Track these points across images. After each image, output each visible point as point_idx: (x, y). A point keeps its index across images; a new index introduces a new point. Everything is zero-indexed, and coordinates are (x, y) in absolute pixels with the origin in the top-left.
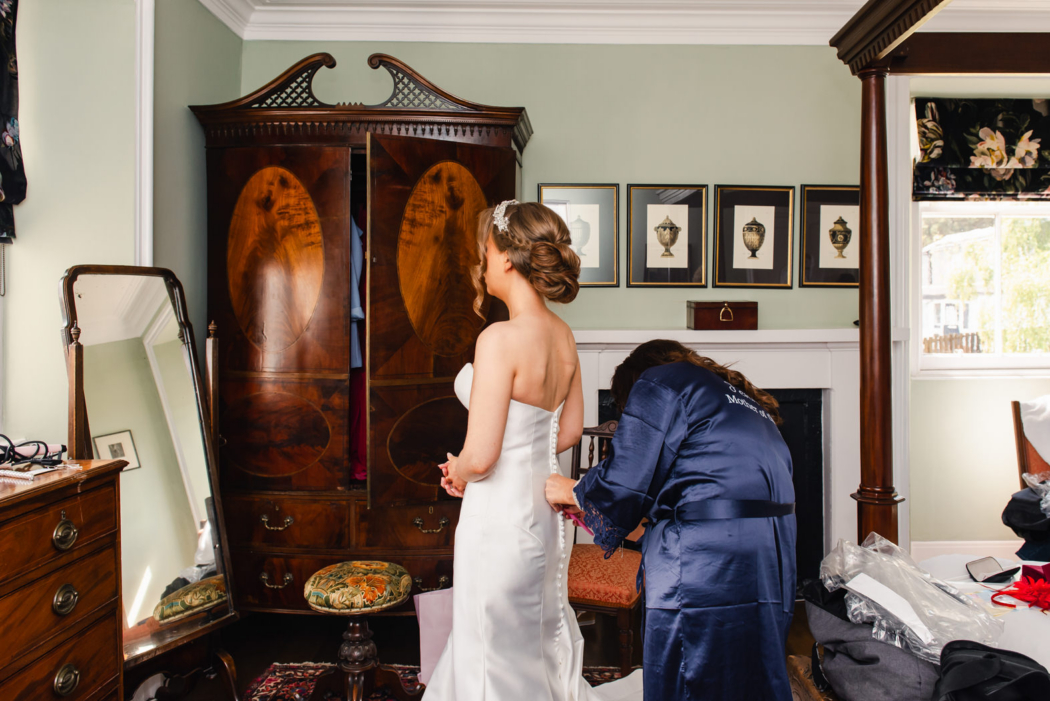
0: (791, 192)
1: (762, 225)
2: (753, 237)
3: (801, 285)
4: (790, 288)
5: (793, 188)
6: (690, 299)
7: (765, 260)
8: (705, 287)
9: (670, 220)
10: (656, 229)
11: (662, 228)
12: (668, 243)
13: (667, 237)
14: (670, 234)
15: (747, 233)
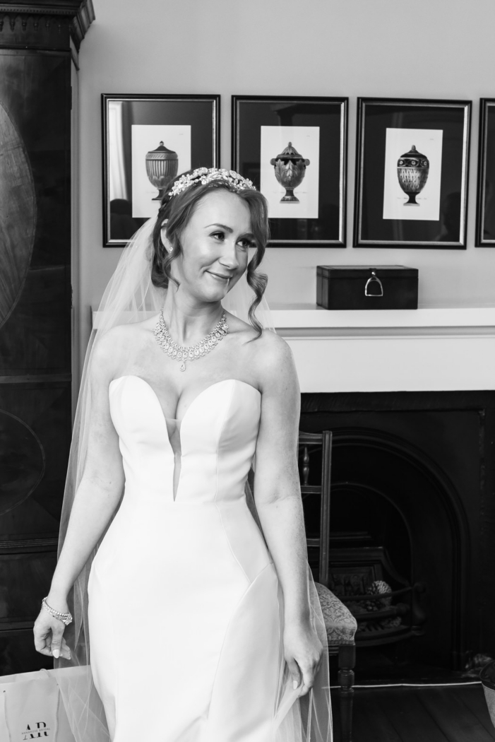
0: (466, 109)
1: (424, 157)
2: (413, 175)
3: (478, 244)
4: (464, 247)
5: (469, 103)
6: (321, 264)
7: (428, 207)
9: (293, 149)
10: (274, 162)
11: (282, 160)
12: (291, 184)
13: (290, 173)
14: (294, 168)
15: (403, 168)
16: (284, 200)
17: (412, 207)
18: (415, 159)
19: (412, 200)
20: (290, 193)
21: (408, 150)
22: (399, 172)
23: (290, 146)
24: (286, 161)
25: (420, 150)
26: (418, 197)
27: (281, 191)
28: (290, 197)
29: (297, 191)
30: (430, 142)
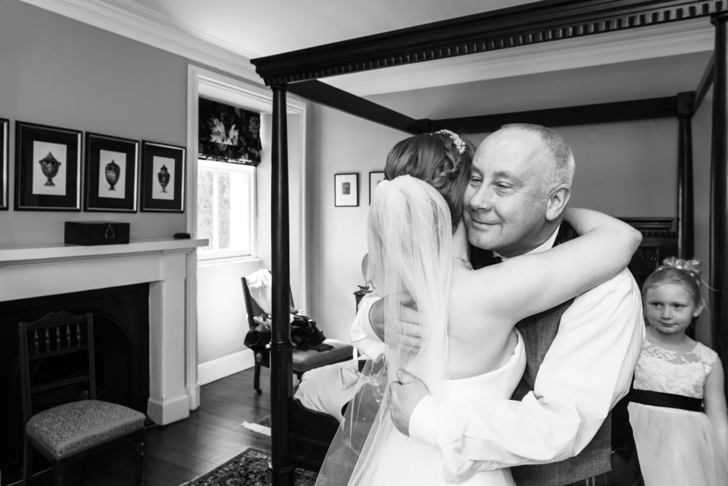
0: (137, 144)
1: (118, 167)
2: (112, 175)
3: (142, 211)
4: (136, 212)
5: (138, 141)
6: (67, 220)
8: (79, 211)
9: (52, 156)
10: (41, 162)
11: (46, 161)
12: (50, 175)
13: (50, 169)
14: (52, 167)
15: (108, 171)
16: (46, 184)
17: (112, 192)
18: (113, 167)
19: (112, 188)
20: (50, 180)
21: (110, 162)
22: (106, 173)
23: (50, 153)
24: (48, 162)
25: (116, 162)
26: (115, 186)
27: (45, 179)
28: (50, 183)
29: (54, 180)
30: (120, 159)
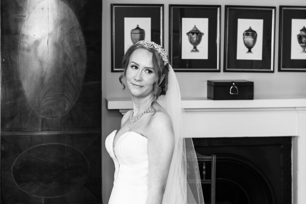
0: (273, 10)
1: (255, 32)
2: (250, 39)
3: (280, 70)
4: (273, 72)
5: (275, 8)
6: (209, 79)
7: (257, 54)
8: (219, 71)
10: (188, 34)
12: (195, 44)
13: (195, 39)
14: (197, 37)
16: (192, 51)
17: (250, 54)
18: (251, 33)
19: (250, 51)
22: (244, 38)
23: (195, 27)
24: (193, 33)
25: (253, 29)
27: (192, 47)
28: (195, 50)
29: (198, 47)
30: (257, 25)
